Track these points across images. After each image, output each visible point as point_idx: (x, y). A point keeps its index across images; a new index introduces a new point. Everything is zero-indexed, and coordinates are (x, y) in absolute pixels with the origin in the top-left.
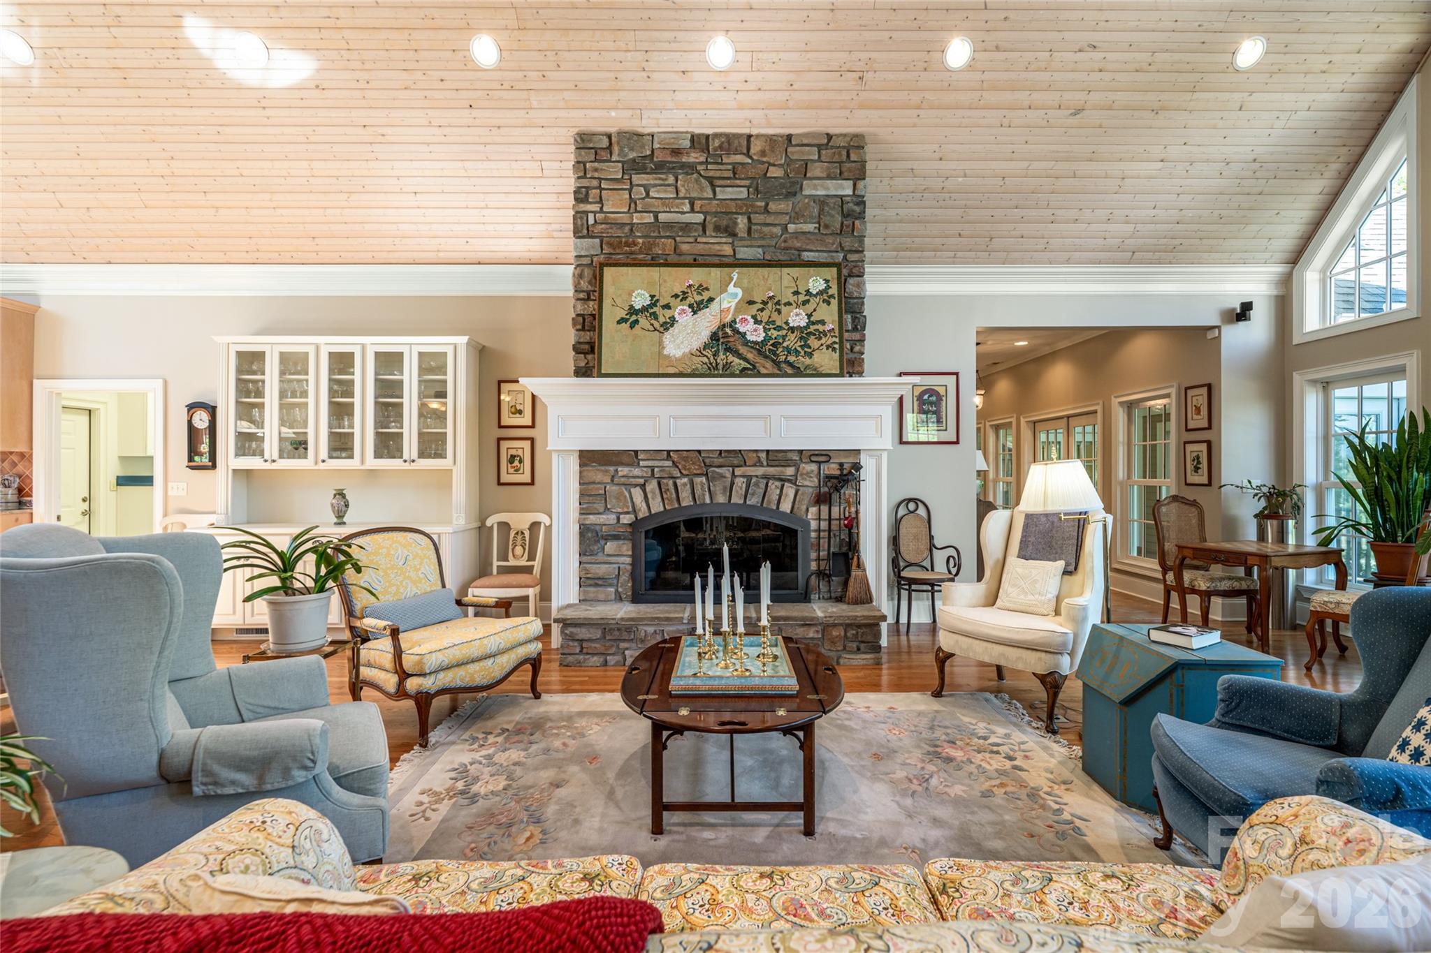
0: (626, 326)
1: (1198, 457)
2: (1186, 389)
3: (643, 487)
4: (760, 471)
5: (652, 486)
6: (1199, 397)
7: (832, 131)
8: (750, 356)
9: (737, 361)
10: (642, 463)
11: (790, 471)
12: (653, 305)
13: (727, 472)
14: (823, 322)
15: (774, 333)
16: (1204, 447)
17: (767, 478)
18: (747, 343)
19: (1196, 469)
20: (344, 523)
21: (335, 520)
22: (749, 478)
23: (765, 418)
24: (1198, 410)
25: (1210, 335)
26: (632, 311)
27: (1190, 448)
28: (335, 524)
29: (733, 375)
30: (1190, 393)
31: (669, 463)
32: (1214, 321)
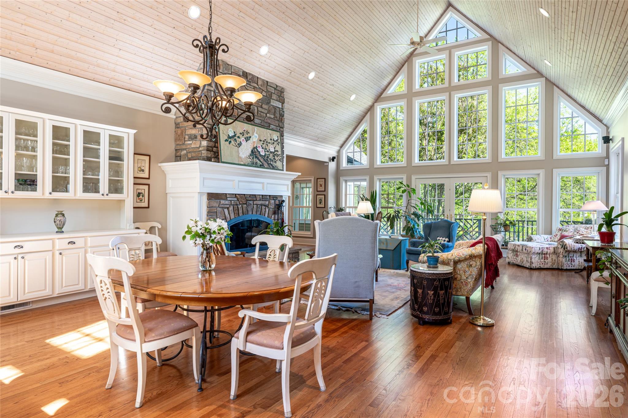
0: (228, 143)
1: (321, 199)
2: (317, 179)
3: (228, 208)
4: (260, 202)
5: (231, 208)
6: (321, 182)
7: (278, 84)
8: (262, 160)
9: (259, 162)
10: (228, 199)
11: (267, 203)
12: (235, 136)
13: (251, 202)
14: (277, 151)
15: (267, 153)
16: (323, 196)
17: (261, 205)
18: (261, 155)
19: (320, 203)
20: (63, 232)
21: (57, 230)
22: (257, 205)
23: (263, 183)
24: (321, 186)
25: (326, 164)
26: (229, 137)
27: (318, 196)
28: (57, 232)
29: (258, 167)
30: (319, 180)
31: (236, 199)
32: (327, 160)
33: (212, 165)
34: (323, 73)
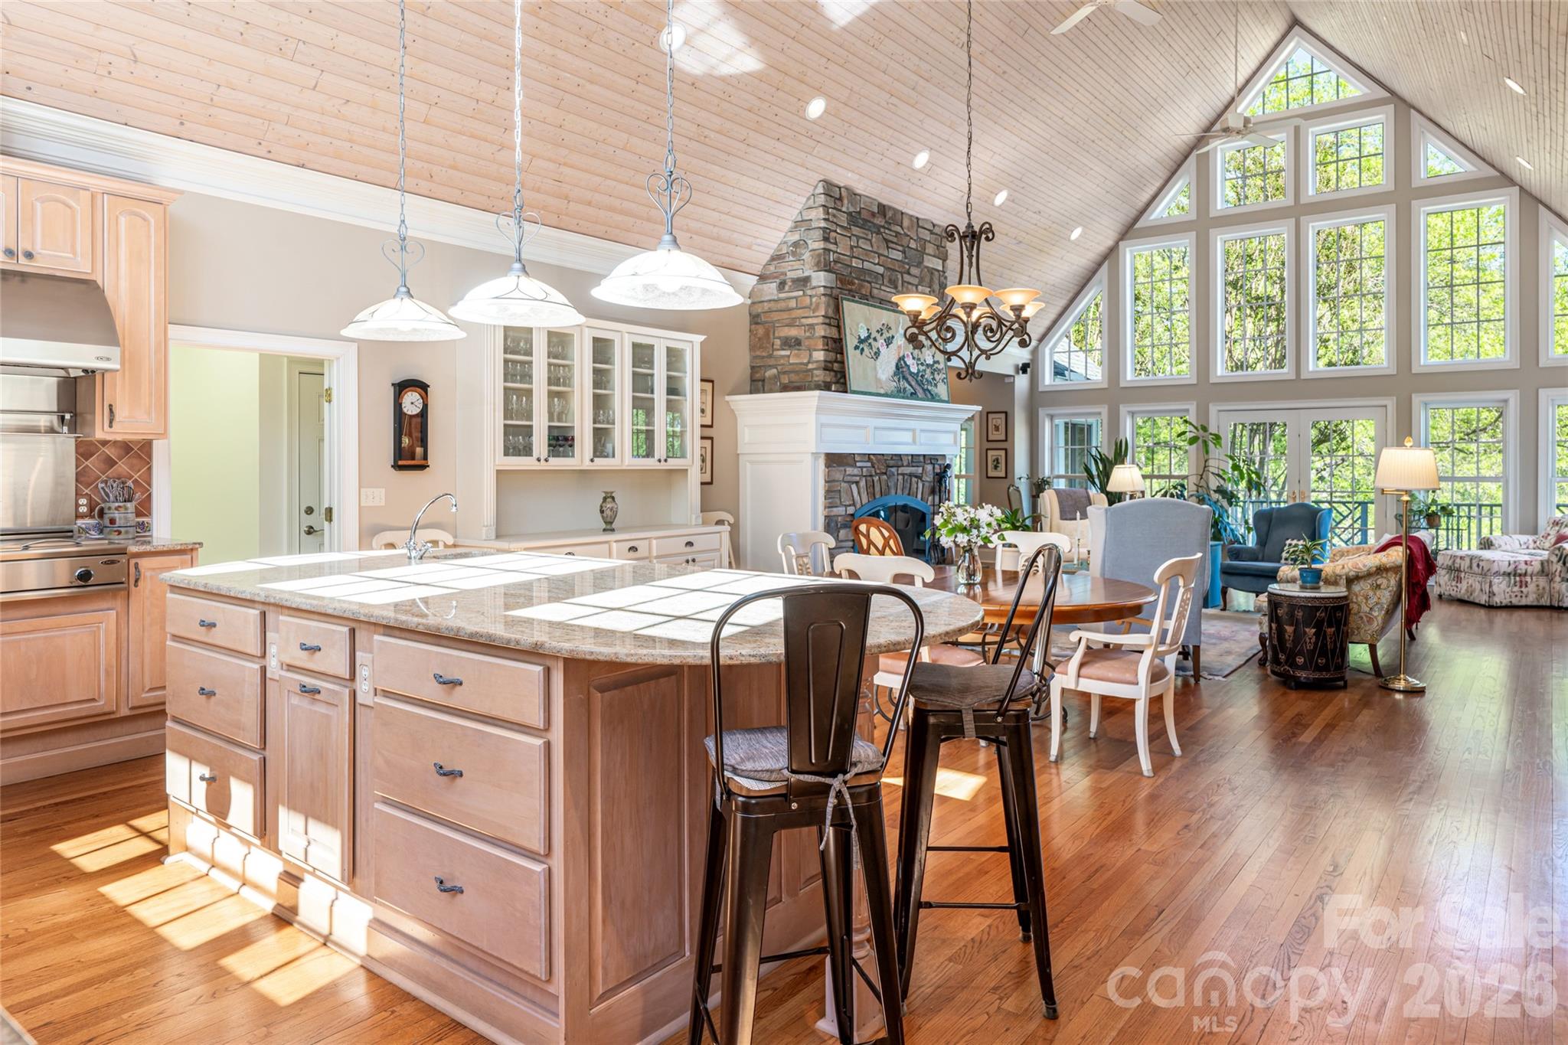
0: (858, 351)
1: (997, 460)
2: (988, 413)
3: (857, 483)
4: (908, 470)
5: (863, 484)
6: (1000, 420)
7: (935, 222)
8: (913, 383)
9: (909, 387)
10: (858, 464)
11: (920, 470)
12: (869, 337)
13: (894, 470)
14: (938, 362)
15: (922, 368)
16: (1003, 453)
17: (911, 475)
18: (911, 374)
19: (996, 467)
20: (613, 530)
21: (604, 526)
22: (903, 475)
23: (914, 431)
24: (997, 428)
25: (1007, 380)
26: (861, 341)
27: (990, 453)
28: (604, 530)
29: (908, 398)
30: (991, 416)
31: (869, 464)
32: (1011, 372)
33: (833, 397)
34: (1022, 191)
